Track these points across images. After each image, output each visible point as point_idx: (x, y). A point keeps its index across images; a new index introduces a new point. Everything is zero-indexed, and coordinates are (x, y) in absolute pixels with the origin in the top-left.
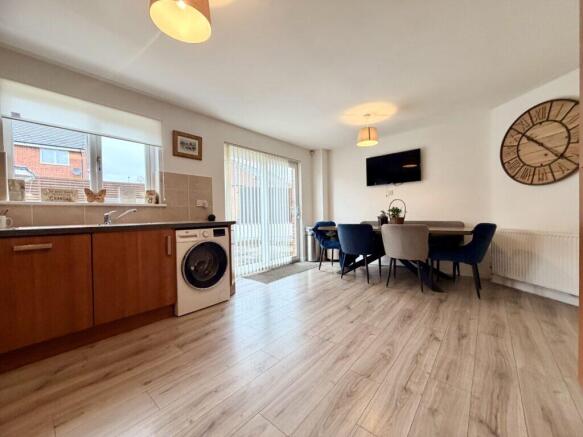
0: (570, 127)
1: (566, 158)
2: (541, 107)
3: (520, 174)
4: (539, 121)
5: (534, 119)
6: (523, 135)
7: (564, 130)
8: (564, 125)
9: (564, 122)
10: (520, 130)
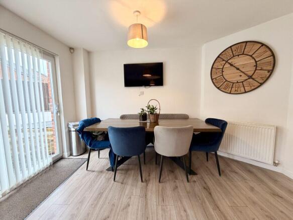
0: (257, 60)
1: (253, 79)
2: (239, 45)
3: (223, 86)
4: (237, 54)
5: (234, 53)
6: (227, 62)
7: (253, 61)
8: (253, 58)
9: (253, 56)
10: (224, 58)
